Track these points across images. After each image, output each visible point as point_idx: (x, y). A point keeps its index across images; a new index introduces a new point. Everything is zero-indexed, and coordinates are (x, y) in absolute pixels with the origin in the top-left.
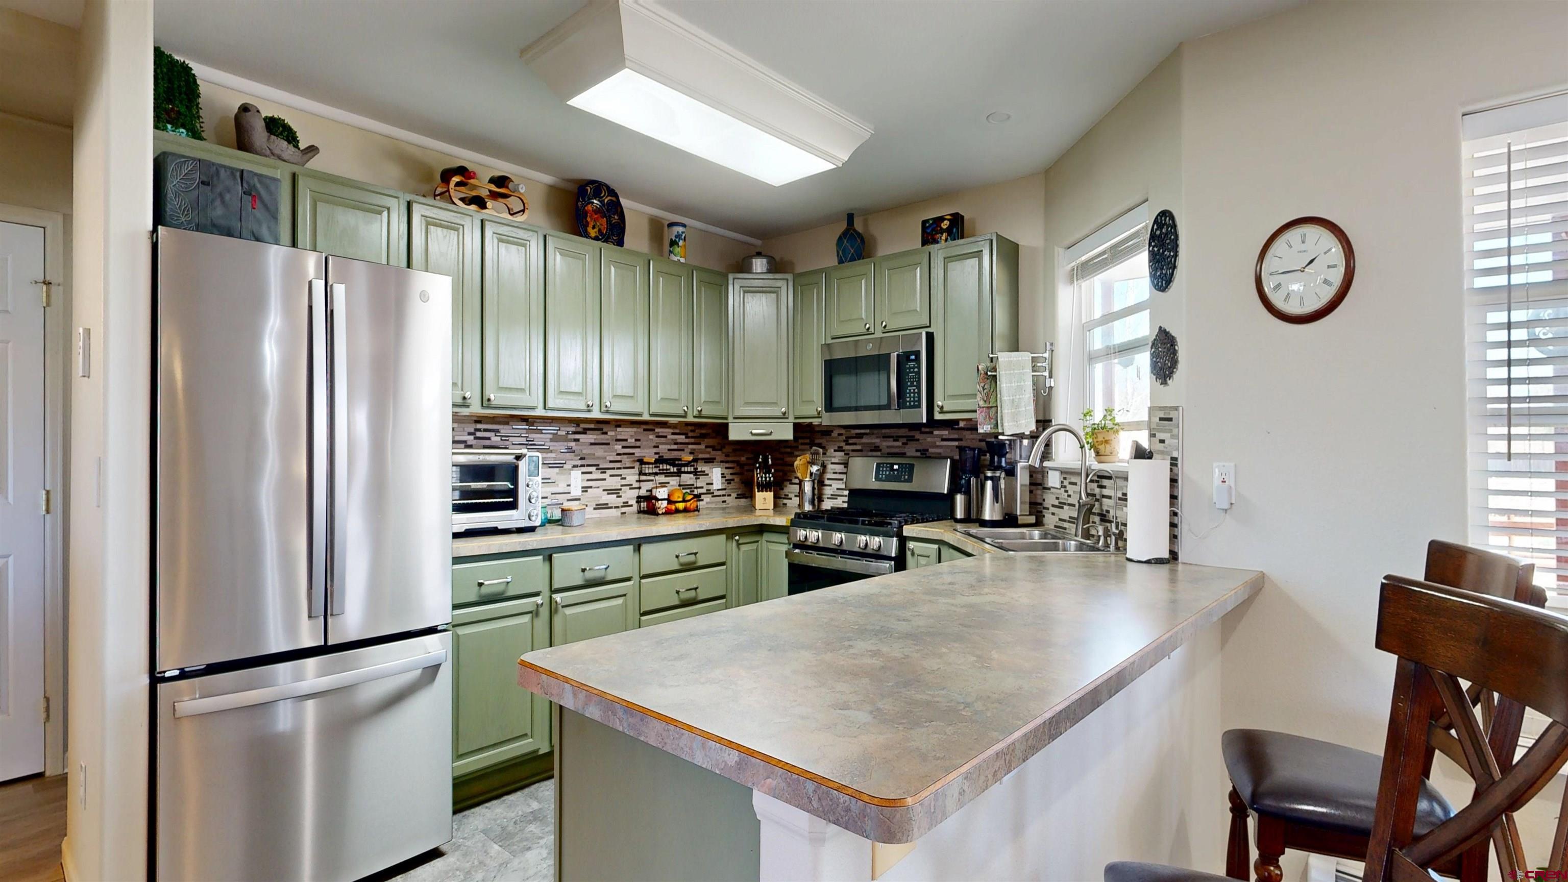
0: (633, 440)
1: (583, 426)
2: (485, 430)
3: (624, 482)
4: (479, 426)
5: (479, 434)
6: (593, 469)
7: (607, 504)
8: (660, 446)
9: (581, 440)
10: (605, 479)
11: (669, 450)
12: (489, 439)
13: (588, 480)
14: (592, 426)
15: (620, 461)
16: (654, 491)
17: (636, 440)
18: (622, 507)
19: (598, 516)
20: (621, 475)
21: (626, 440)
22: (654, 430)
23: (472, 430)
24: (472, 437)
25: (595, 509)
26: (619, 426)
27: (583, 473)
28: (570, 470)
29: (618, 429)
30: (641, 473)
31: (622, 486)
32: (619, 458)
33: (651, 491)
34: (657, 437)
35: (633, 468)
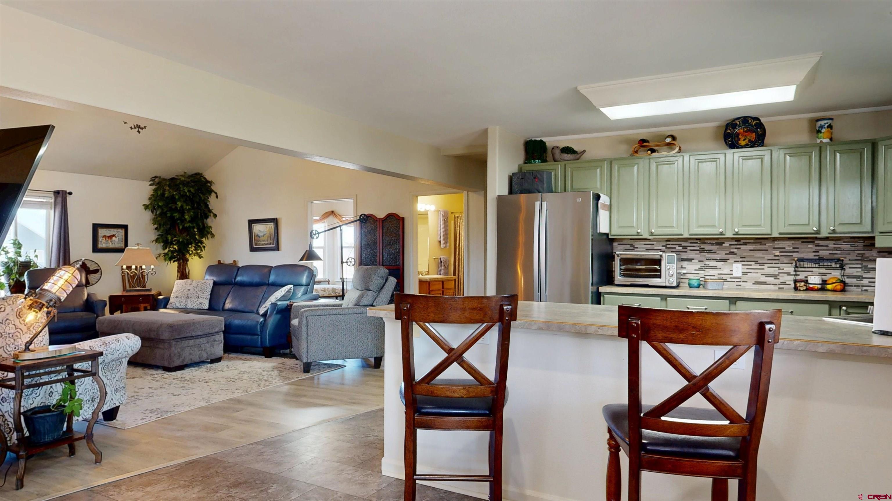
0: (791, 248)
1: (742, 241)
2: (672, 244)
3: (781, 271)
4: (668, 243)
5: (668, 246)
6: (753, 263)
7: (766, 282)
8: (820, 252)
9: (741, 248)
10: (763, 269)
11: (830, 254)
12: (675, 248)
13: (747, 269)
14: (752, 241)
15: (778, 260)
16: (809, 277)
17: (794, 248)
18: (779, 284)
19: (757, 288)
20: (779, 267)
21: (784, 248)
22: (814, 242)
23: (665, 245)
24: (664, 248)
25: (753, 284)
26: (776, 240)
27: (743, 265)
28: (733, 263)
29: (776, 242)
30: (796, 267)
31: (779, 273)
32: (777, 258)
33: (806, 277)
34: (816, 246)
35: (792, 263)
